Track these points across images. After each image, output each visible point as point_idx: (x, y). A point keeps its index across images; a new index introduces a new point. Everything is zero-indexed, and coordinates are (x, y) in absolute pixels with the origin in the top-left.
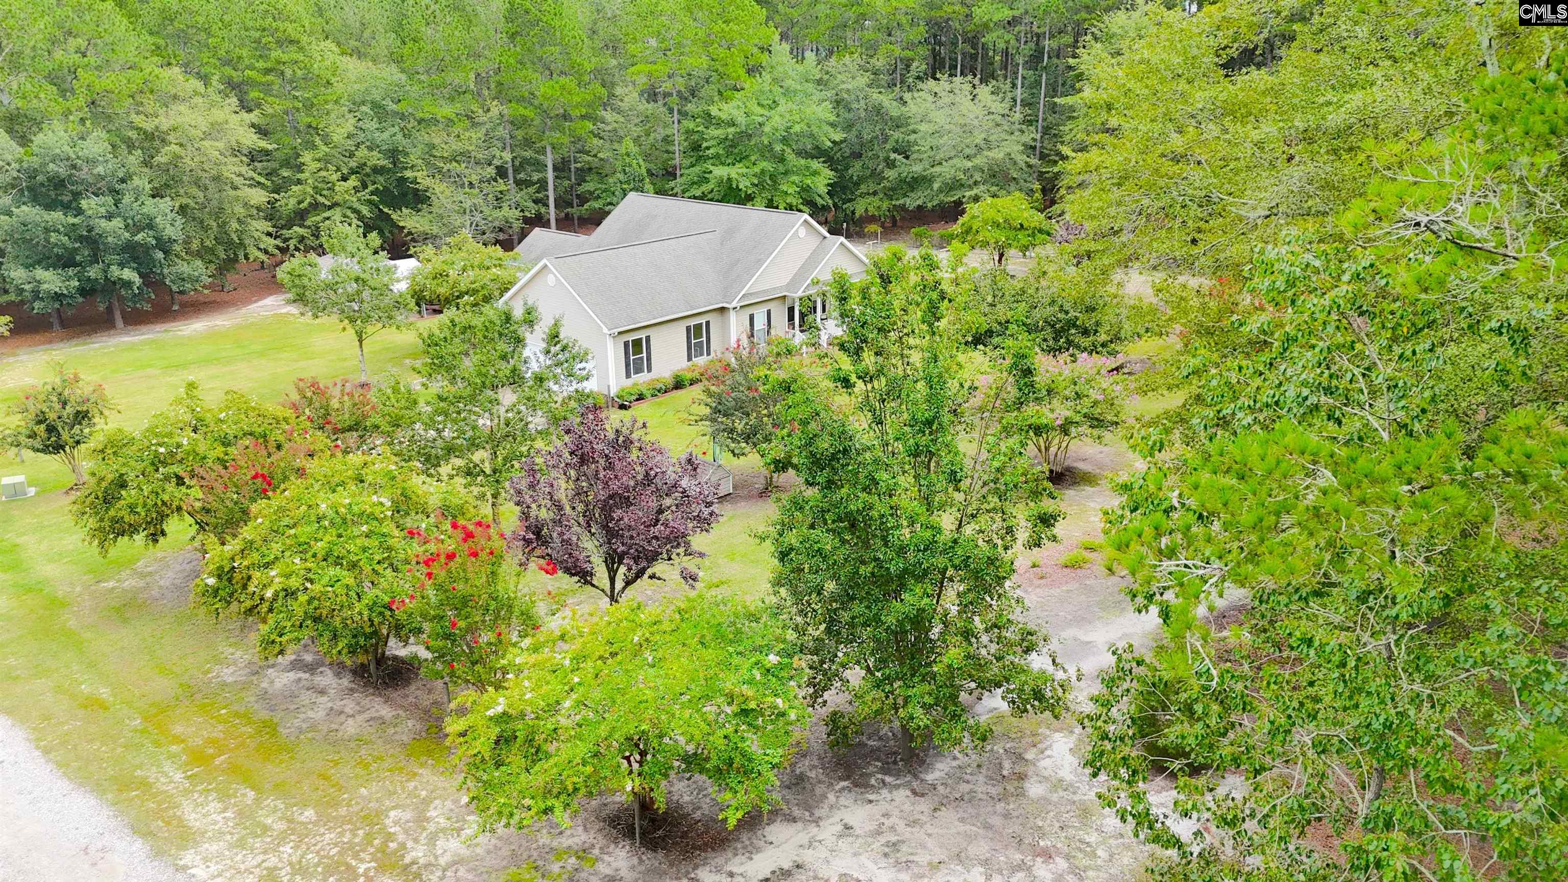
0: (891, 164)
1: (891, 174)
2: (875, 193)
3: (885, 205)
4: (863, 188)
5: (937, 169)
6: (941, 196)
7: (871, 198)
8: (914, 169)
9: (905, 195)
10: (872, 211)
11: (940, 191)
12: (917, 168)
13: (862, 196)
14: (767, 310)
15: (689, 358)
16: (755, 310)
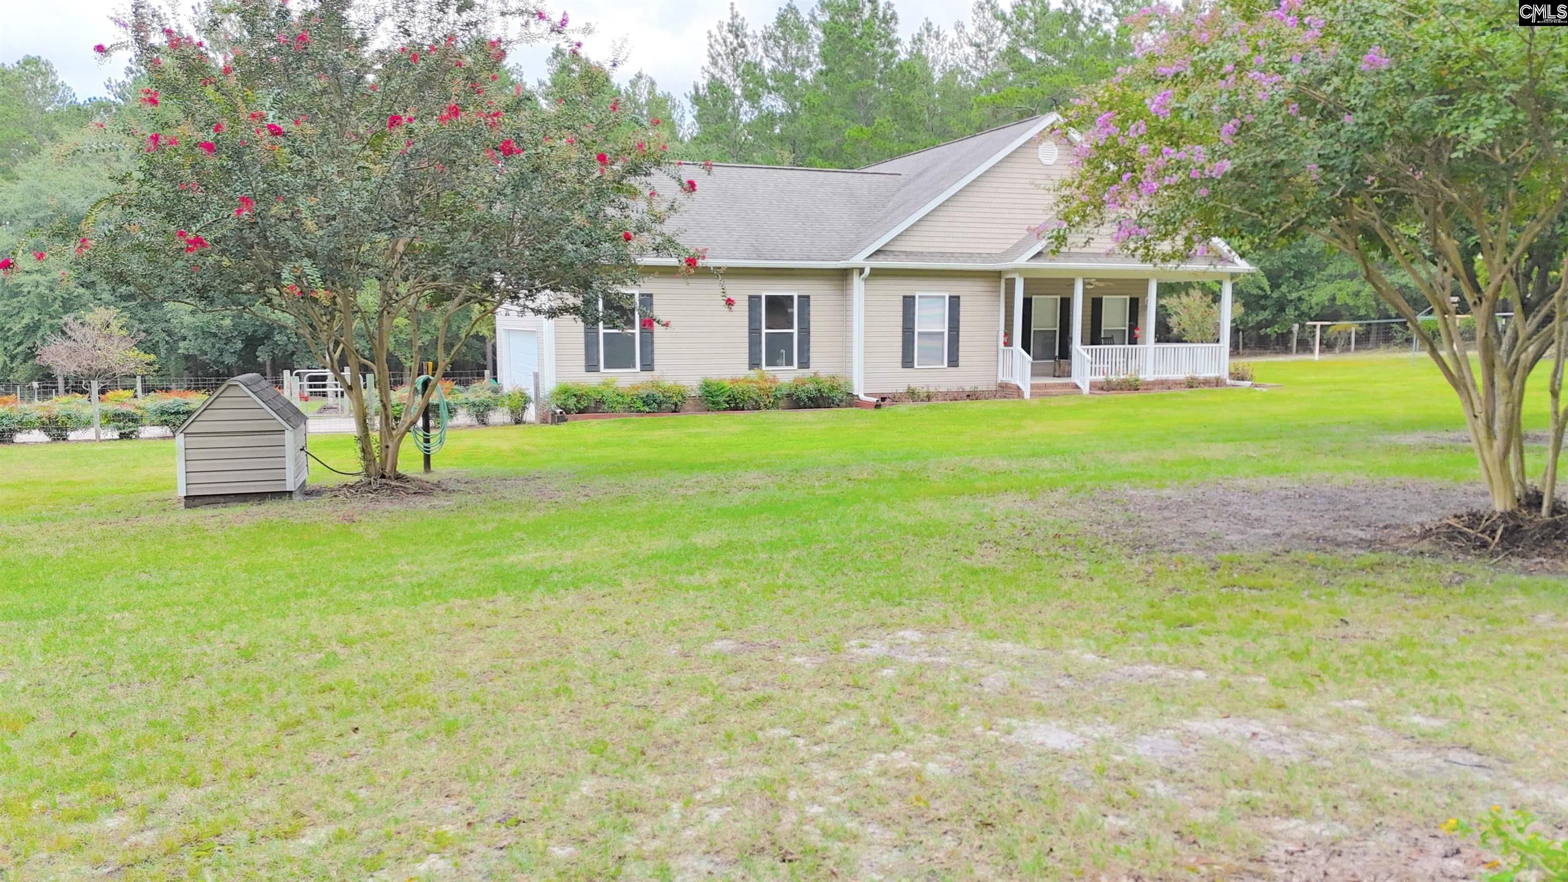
14: (950, 297)
15: (754, 363)
16: (918, 289)
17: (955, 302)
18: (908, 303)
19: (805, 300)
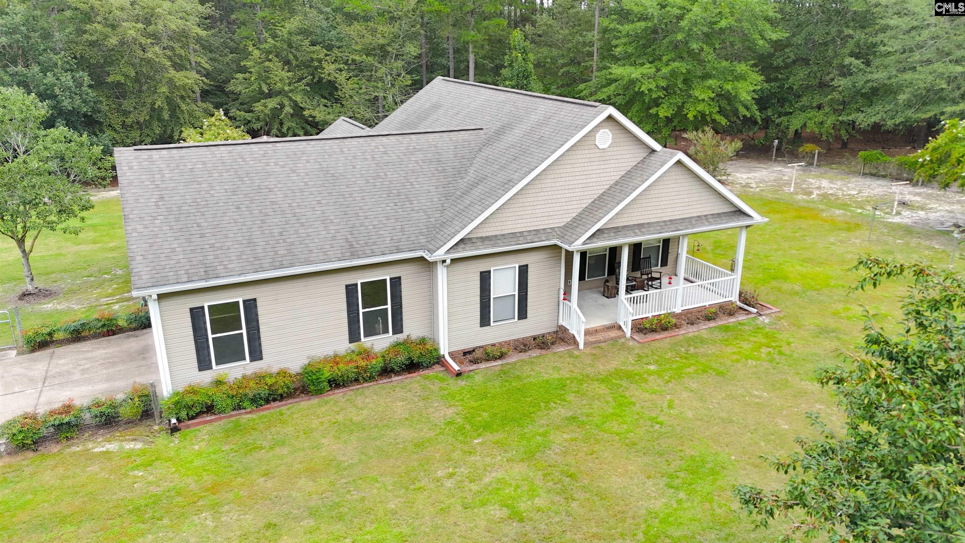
0: (845, 71)
1: (843, 82)
2: (819, 107)
3: (830, 121)
4: (805, 101)
5: (908, 76)
6: (910, 113)
7: (812, 113)
8: (875, 76)
9: (859, 110)
10: (811, 127)
11: (908, 105)
12: (879, 76)
13: (803, 109)
14: (520, 267)
15: (354, 337)
16: (492, 266)
17: (523, 271)
18: (485, 277)
19: (396, 282)
